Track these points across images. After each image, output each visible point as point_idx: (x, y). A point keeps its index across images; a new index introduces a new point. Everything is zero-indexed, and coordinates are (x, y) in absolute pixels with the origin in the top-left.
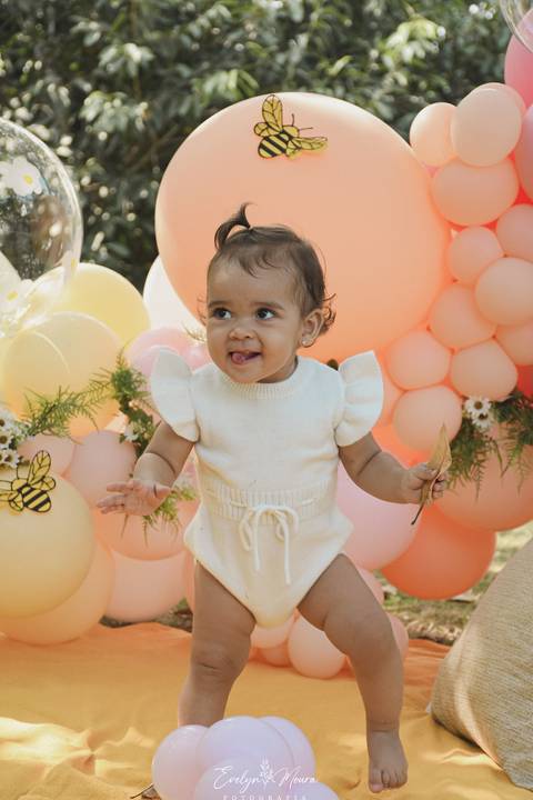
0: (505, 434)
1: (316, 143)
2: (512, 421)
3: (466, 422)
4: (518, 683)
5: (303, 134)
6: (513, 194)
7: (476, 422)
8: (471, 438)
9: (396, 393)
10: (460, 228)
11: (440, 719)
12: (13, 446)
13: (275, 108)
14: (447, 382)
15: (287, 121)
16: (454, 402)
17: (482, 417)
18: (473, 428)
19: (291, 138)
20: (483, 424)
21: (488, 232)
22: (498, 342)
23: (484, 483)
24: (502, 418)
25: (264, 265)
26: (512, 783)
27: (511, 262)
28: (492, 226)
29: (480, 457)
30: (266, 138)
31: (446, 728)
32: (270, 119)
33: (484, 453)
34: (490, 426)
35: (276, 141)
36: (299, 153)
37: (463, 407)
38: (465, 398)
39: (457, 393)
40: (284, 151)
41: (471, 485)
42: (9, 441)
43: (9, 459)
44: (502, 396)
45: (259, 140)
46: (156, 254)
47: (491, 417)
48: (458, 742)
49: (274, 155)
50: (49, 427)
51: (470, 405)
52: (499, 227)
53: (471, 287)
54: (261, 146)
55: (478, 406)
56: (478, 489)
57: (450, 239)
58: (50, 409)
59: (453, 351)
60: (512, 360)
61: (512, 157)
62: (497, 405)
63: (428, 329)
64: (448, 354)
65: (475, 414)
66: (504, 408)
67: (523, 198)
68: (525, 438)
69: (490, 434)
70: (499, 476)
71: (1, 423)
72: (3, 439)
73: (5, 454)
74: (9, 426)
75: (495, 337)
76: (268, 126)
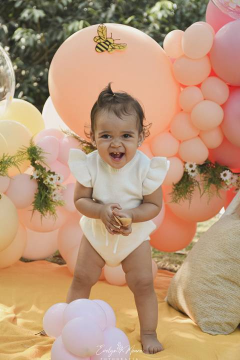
0: (202, 179)
1: (122, 46)
2: (205, 174)
3: (185, 173)
4: (205, 287)
5: (115, 42)
6: (208, 72)
7: (190, 173)
8: (188, 180)
10: (184, 86)
11: (171, 304)
13: (103, 30)
14: (177, 155)
15: (109, 36)
16: (181, 165)
17: (193, 171)
18: (188, 176)
19: (110, 43)
20: (193, 175)
21: (197, 88)
22: (202, 139)
23: (193, 201)
24: (201, 172)
25: (125, 113)
26: (202, 331)
27: (207, 102)
28: (199, 86)
29: (191, 189)
30: (99, 43)
31: (173, 308)
32: (101, 35)
33: (193, 187)
34: (196, 175)
35: (104, 45)
36: (114, 51)
37: (184, 167)
38: (185, 163)
39: (182, 160)
40: (107, 49)
41: (187, 201)
44: (201, 164)
46: (47, 95)
47: (196, 172)
48: (178, 313)
49: (102, 51)
51: (187, 166)
52: (202, 86)
53: (189, 113)
54: (97, 47)
55: (191, 166)
56: (190, 203)
57: (180, 92)
59: (180, 142)
60: (207, 146)
61: (208, 55)
62: (199, 166)
63: (170, 132)
64: (178, 143)
65: (189, 169)
66: (203, 168)
67: (213, 74)
68: (211, 181)
69: (196, 179)
70: (199, 197)
75: (199, 136)
76: (100, 38)
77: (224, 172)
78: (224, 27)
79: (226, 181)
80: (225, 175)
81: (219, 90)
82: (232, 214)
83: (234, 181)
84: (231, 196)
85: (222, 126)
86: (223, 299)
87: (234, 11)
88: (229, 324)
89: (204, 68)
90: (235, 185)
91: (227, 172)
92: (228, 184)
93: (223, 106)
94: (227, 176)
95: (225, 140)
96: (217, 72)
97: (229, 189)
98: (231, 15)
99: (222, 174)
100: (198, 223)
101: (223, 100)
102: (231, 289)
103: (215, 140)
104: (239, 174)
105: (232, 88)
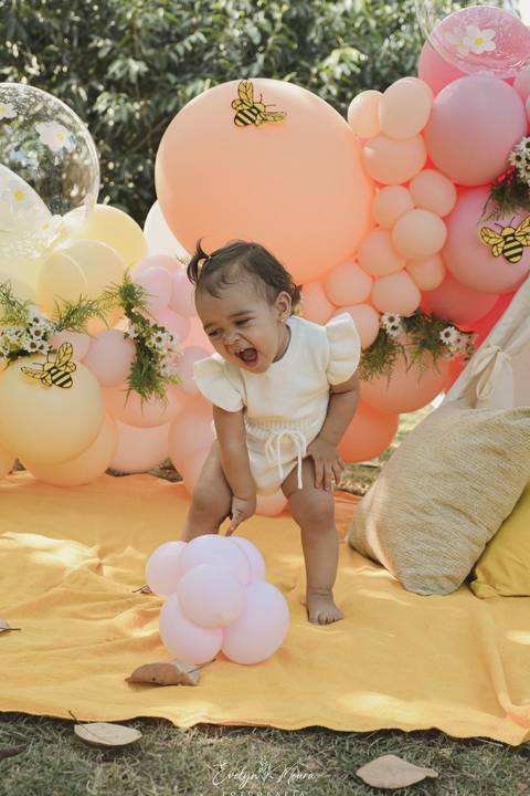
0: (410, 341)
1: (278, 117)
2: (415, 332)
3: (382, 331)
4: (412, 519)
5: (268, 110)
6: (423, 160)
7: (389, 331)
8: (385, 343)
9: (331, 308)
10: (381, 186)
11: (355, 546)
12: (44, 338)
13: (247, 89)
14: (369, 301)
15: (257, 99)
16: (375, 317)
17: (394, 328)
18: (386, 336)
19: (259, 112)
20: (395, 333)
21: (404, 190)
22: (410, 274)
23: (394, 377)
24: (407, 331)
26: (405, 589)
27: (419, 212)
28: (406, 185)
29: (392, 358)
30: (240, 111)
31: (359, 552)
32: (244, 97)
33: (394, 355)
34: (399, 335)
35: (248, 114)
36: (265, 124)
37: (380, 320)
38: (382, 314)
39: (376, 310)
40: (253, 122)
41: (384, 378)
42: (42, 335)
43: (41, 348)
44: (409, 316)
45: (236, 112)
46: (155, 198)
47: (400, 328)
48: (367, 561)
49: (246, 124)
50: (72, 325)
51: (385, 319)
52: (411, 184)
53: (390, 231)
54: (237, 117)
55: (392, 320)
56: (389, 381)
57: (374, 194)
58: (73, 312)
59: (374, 279)
60: (416, 284)
61: (422, 133)
62: (405, 320)
63: (357, 261)
64: (370, 280)
65: (389, 325)
66: (410, 322)
67: (429, 165)
68: (424, 344)
69: (399, 341)
70: (405, 371)
71: (36, 320)
72: (37, 333)
73: (39, 344)
74: (41, 322)
75: (405, 269)
76: (243, 102)
77: (446, 331)
78: (448, 87)
79: (450, 344)
80: (447, 335)
81: (439, 191)
82: (459, 399)
83: (462, 345)
84: (456, 370)
85: (443, 254)
86: (442, 537)
87: (466, 60)
88: (449, 578)
89: (415, 155)
90: (464, 352)
91: (451, 330)
92: (452, 350)
93: (446, 219)
94: (451, 337)
95: (449, 276)
96: (436, 160)
97: (453, 359)
98: (460, 66)
99: (442, 334)
100: (402, 416)
101: (446, 211)
102: (454, 521)
103: (432, 276)
104: (470, 333)
105: (462, 189)
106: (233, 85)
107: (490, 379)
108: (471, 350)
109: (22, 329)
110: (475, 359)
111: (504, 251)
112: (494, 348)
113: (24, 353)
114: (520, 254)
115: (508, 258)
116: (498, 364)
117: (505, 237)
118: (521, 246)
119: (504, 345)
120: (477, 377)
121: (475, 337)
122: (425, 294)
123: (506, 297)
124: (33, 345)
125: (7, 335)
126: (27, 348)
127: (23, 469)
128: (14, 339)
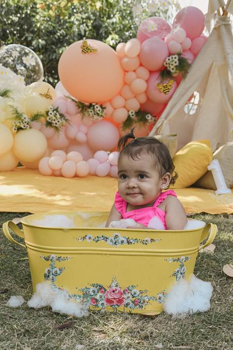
0: (137, 119)
1: (95, 50)
2: (139, 116)
3: (129, 116)
6: (139, 64)
7: (131, 116)
8: (130, 120)
9: (113, 109)
10: (127, 71)
12: (28, 124)
13: (85, 42)
14: (125, 107)
16: (126, 112)
18: (130, 118)
19: (89, 49)
20: (133, 117)
21: (133, 73)
22: (137, 99)
24: (136, 116)
27: (139, 79)
28: (134, 71)
29: (132, 124)
30: (84, 49)
35: (86, 50)
36: (91, 53)
37: (128, 113)
38: (129, 111)
39: (127, 109)
40: (88, 52)
44: (137, 111)
46: (59, 80)
47: (134, 116)
49: (86, 53)
50: (36, 119)
51: (130, 113)
52: (136, 71)
53: (130, 85)
55: (132, 113)
57: (125, 74)
58: (36, 116)
59: (126, 100)
60: (139, 102)
61: (138, 55)
62: (136, 113)
63: (121, 95)
65: (131, 114)
66: (138, 113)
67: (141, 65)
68: (141, 120)
69: (134, 119)
71: (25, 118)
72: (25, 122)
73: (26, 126)
74: (27, 119)
75: (135, 97)
76: (84, 46)
78: (146, 41)
79: (149, 120)
80: (148, 117)
81: (144, 73)
83: (153, 120)
85: (146, 92)
87: (150, 33)
89: (136, 62)
90: (153, 122)
91: (149, 115)
93: (147, 81)
94: (149, 117)
95: (148, 99)
96: (144, 64)
98: (148, 35)
99: (147, 117)
101: (147, 79)
103: (143, 99)
104: (155, 117)
105: (151, 72)
106: (81, 41)
107: (162, 128)
108: (155, 121)
109: (21, 121)
110: (157, 123)
111: (164, 90)
112: (163, 119)
113: (21, 129)
114: (168, 91)
115: (165, 93)
116: (164, 124)
117: (164, 86)
118: (169, 89)
119: (166, 118)
120: (158, 128)
121: (157, 118)
122: (141, 105)
123: (166, 105)
124: (24, 126)
125: (16, 123)
126: (23, 127)
127: (22, 166)
128: (18, 124)
